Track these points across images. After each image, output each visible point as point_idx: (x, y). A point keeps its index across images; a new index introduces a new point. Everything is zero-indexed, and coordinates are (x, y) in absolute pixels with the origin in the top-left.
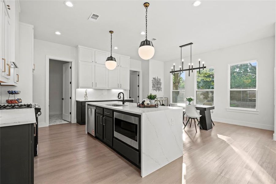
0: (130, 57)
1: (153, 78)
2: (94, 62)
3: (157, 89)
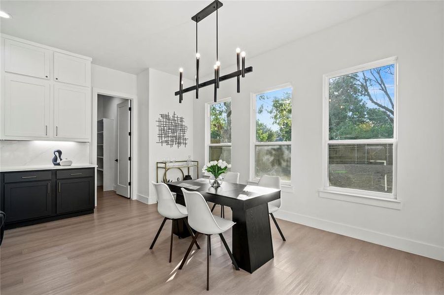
3: (172, 141)
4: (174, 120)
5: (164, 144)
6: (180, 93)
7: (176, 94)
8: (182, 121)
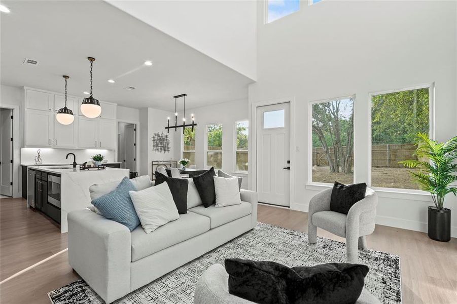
0: (116, 105)
1: (155, 134)
2: (52, 110)
3: (161, 149)
4: (162, 137)
5: (156, 151)
6: (168, 128)
7: (166, 128)
8: (167, 137)
